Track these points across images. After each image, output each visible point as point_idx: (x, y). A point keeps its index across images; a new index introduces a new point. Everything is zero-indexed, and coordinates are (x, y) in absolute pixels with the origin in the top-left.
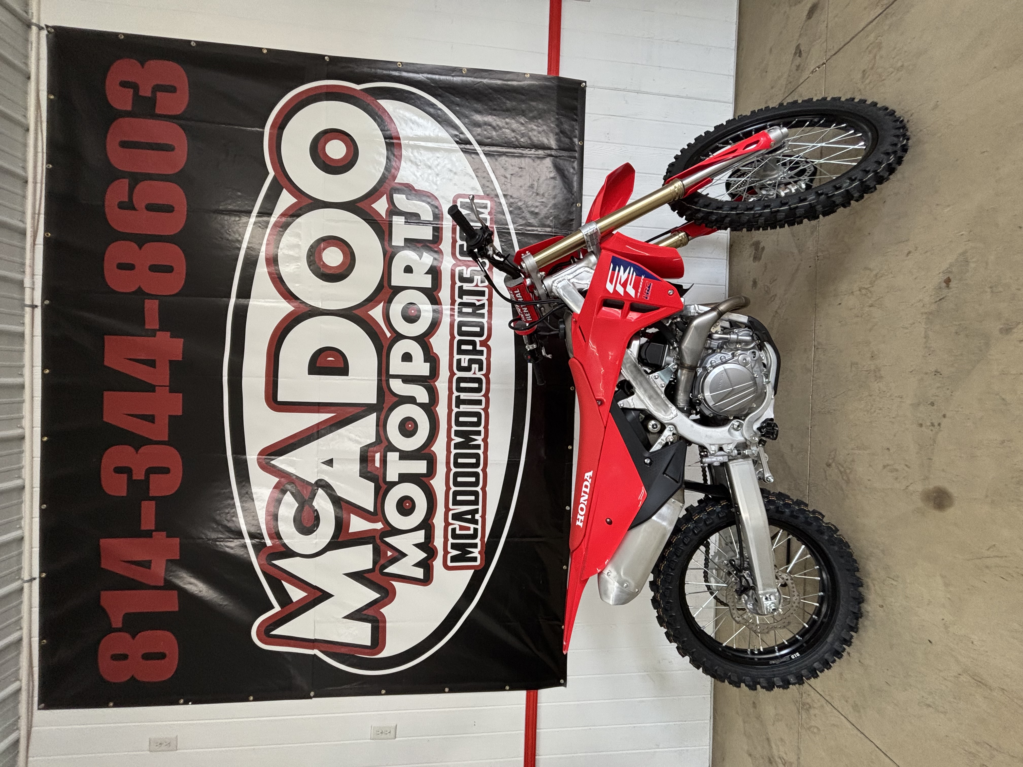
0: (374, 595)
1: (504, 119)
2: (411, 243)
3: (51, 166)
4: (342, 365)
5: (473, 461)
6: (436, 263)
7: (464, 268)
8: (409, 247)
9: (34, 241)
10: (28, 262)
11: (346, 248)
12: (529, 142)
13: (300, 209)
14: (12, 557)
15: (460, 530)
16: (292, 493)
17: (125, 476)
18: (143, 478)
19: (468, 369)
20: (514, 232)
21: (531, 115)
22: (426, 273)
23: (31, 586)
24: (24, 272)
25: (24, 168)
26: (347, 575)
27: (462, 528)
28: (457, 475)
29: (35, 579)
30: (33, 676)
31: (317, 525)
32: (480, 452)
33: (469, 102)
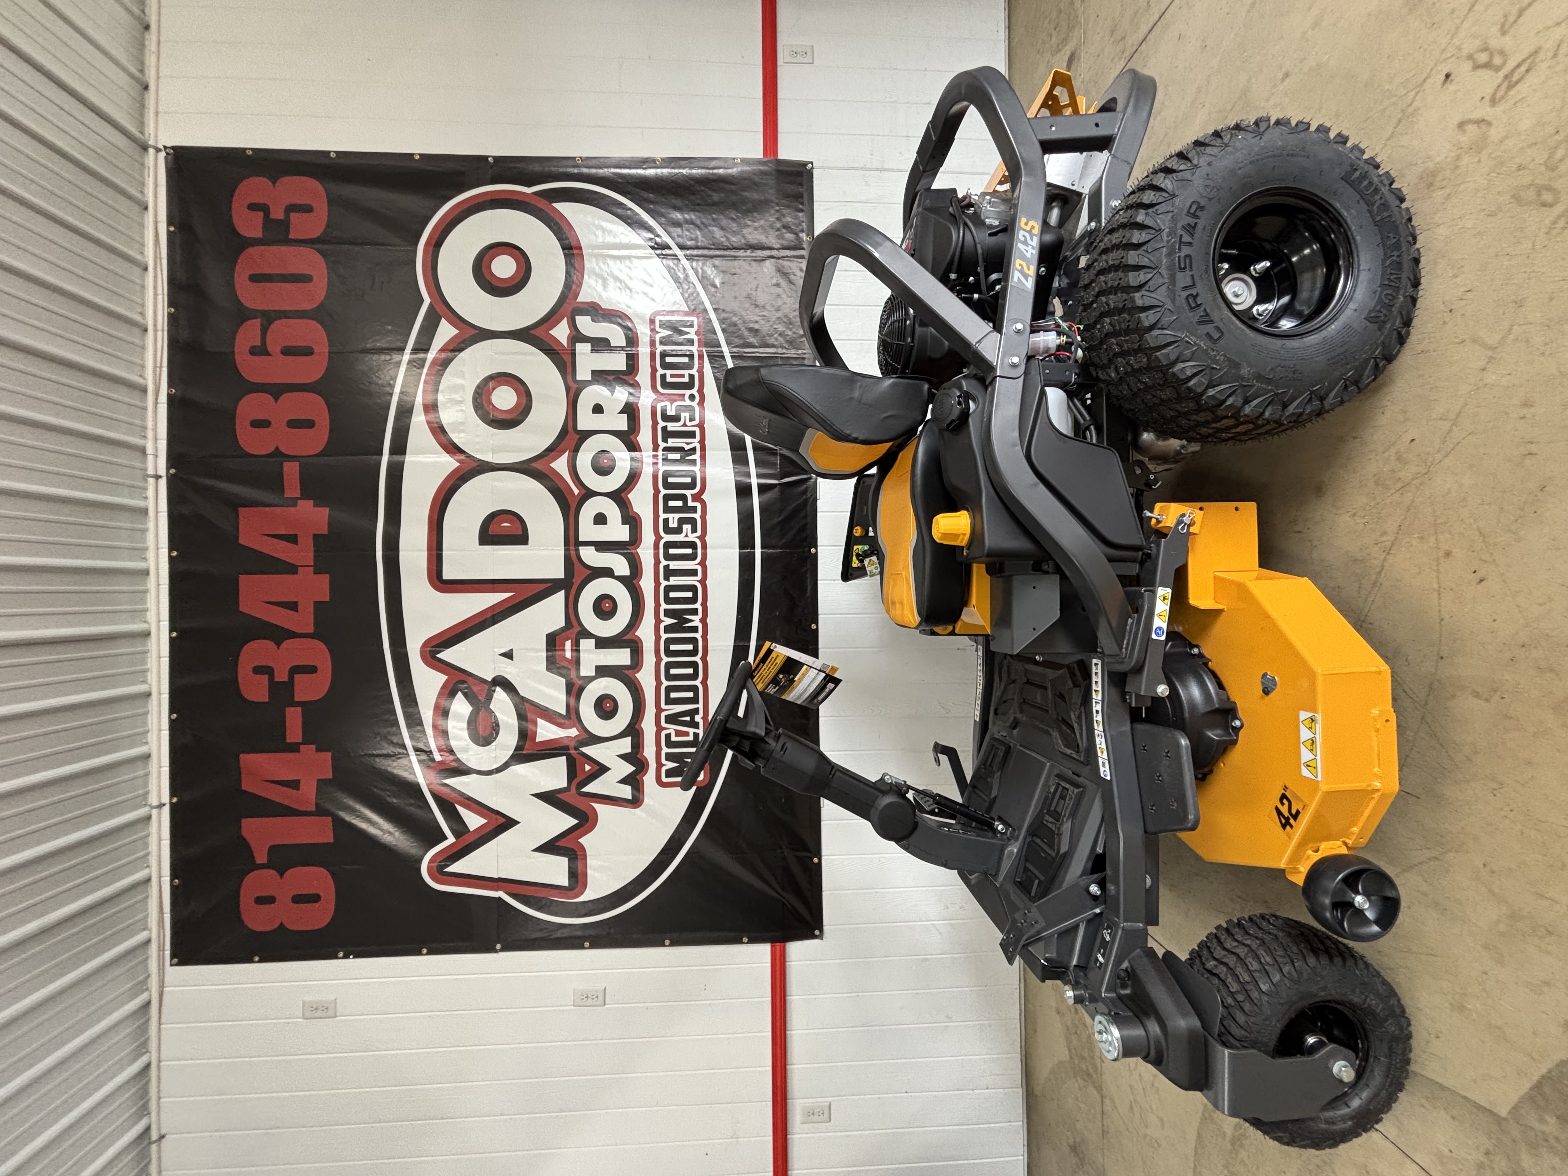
0: (572, 822)
1: (710, 215)
2: (600, 376)
3: (173, 310)
4: (520, 532)
5: (690, 647)
6: (632, 399)
7: (668, 404)
8: (598, 381)
9: (157, 399)
10: (150, 424)
11: (520, 386)
12: (743, 241)
13: (463, 342)
14: (137, 778)
15: (677, 735)
16: (466, 695)
17: (265, 678)
18: (286, 679)
19: (678, 531)
20: (729, 355)
21: (744, 208)
22: (621, 412)
23: (160, 814)
24: (145, 437)
25: (142, 314)
26: (535, 795)
27: (678, 734)
28: (669, 666)
29: (164, 805)
30: (163, 922)
31: (497, 734)
32: (698, 636)
33: (666, 199)
